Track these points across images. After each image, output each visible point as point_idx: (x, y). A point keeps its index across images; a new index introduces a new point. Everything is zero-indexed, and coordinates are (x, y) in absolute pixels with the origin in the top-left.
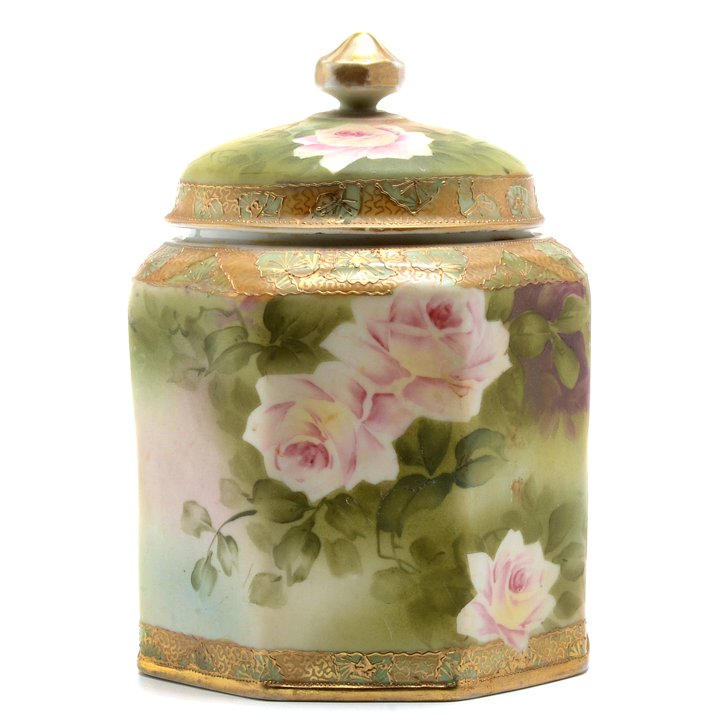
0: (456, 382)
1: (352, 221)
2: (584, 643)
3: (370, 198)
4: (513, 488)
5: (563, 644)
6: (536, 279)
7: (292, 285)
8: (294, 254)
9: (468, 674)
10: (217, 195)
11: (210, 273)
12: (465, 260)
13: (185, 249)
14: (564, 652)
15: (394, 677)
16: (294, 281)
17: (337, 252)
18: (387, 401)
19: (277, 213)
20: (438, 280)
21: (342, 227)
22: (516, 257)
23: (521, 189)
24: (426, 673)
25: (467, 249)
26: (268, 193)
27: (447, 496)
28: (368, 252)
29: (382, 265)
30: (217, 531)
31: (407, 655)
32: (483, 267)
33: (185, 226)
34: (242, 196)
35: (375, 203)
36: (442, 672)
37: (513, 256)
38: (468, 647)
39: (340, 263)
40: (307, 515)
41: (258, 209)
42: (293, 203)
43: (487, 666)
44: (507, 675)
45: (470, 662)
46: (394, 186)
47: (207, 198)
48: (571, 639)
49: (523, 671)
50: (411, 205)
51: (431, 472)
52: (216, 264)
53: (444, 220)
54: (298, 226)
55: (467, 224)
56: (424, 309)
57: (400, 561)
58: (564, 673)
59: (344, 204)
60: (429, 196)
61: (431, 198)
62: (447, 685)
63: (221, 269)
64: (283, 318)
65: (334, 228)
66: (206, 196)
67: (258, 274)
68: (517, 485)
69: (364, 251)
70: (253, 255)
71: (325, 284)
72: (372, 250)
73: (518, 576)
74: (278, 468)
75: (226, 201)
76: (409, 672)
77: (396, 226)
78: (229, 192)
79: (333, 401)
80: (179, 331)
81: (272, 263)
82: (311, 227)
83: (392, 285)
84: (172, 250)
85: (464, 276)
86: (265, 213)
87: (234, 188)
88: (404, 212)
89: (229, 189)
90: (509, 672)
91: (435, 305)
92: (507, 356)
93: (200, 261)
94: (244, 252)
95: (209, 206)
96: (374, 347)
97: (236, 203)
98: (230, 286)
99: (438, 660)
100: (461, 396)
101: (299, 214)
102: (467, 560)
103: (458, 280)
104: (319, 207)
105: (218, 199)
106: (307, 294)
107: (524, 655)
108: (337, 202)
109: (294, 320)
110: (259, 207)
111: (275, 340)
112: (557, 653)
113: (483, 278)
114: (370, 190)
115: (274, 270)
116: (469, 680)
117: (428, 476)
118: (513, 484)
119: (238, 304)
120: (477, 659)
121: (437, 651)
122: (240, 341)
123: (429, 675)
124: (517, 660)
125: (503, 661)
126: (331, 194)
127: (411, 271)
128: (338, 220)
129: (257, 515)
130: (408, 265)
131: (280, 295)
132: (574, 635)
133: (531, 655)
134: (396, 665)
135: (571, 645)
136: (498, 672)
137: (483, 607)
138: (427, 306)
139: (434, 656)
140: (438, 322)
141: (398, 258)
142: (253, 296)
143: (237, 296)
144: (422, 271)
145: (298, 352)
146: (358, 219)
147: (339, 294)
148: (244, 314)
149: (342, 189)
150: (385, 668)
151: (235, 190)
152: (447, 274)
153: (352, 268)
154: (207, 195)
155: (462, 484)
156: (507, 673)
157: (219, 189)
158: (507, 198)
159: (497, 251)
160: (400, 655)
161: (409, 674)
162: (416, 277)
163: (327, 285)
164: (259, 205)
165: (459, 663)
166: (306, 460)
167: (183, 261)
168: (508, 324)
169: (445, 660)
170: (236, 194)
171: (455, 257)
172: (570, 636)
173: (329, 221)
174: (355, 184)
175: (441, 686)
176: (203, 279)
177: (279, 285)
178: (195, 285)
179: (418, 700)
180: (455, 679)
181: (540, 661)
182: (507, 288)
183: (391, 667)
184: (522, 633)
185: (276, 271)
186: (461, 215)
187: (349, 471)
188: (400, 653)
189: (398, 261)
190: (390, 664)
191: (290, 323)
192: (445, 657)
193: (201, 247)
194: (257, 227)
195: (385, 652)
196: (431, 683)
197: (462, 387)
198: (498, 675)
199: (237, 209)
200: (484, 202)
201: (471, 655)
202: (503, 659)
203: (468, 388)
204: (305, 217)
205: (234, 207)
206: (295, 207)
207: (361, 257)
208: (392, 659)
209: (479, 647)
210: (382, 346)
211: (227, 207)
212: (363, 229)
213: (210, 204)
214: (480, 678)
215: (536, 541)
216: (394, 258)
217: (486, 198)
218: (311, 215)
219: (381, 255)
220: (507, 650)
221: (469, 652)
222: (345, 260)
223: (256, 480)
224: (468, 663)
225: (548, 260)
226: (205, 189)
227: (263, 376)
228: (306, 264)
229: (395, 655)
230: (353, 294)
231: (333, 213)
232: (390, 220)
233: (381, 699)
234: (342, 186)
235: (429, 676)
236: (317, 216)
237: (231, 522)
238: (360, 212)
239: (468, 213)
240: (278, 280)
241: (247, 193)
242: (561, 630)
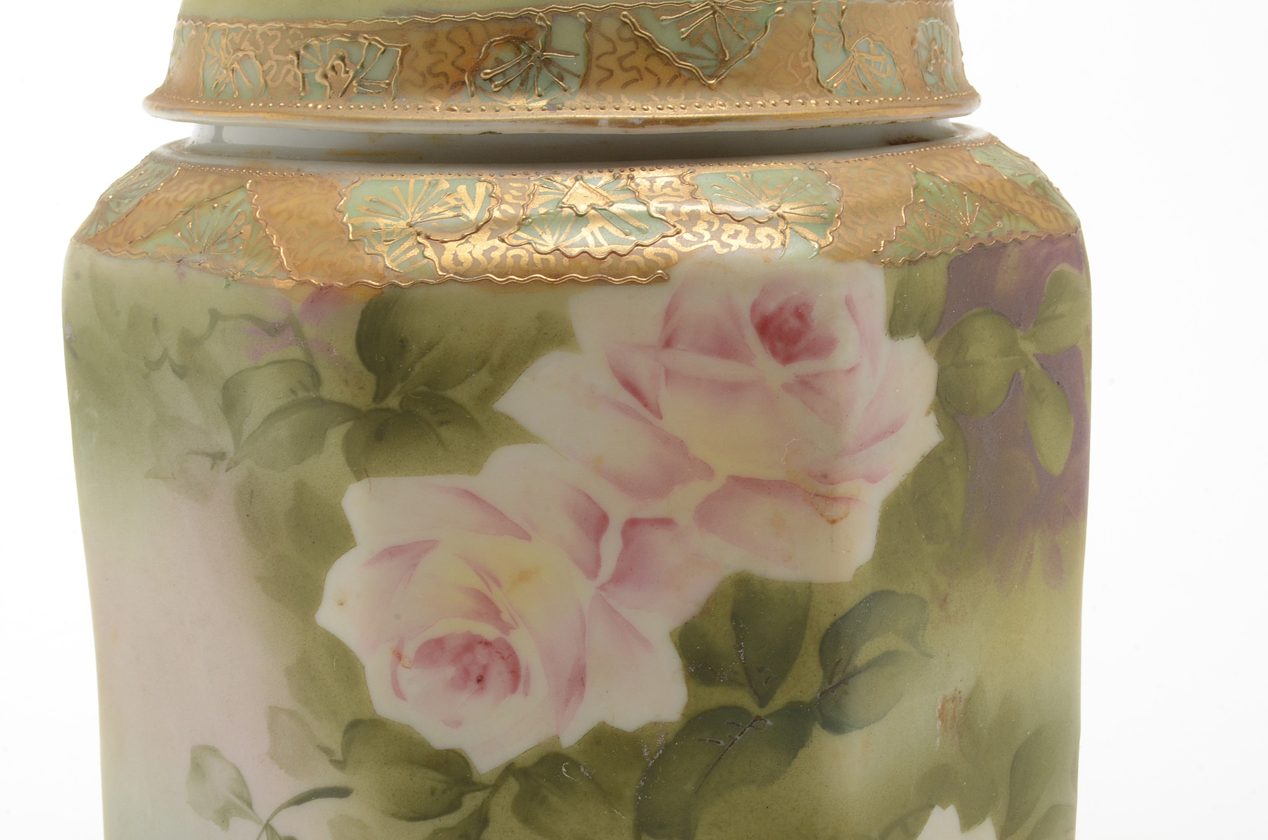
0: (823, 489)
1: (568, 103)
3: (607, 47)
4: (942, 716)
6: (990, 235)
7: (426, 261)
8: (430, 183)
10: (251, 45)
11: (233, 228)
12: (835, 194)
13: (183, 169)
16: (429, 252)
17: (532, 178)
18: (658, 538)
19: (389, 84)
20: (777, 244)
21: (543, 117)
22: (945, 183)
23: (940, 26)
25: (834, 165)
26: (365, 38)
27: (799, 755)
28: (605, 177)
29: (641, 208)
30: (264, 821)
32: (876, 209)
33: (181, 118)
34: (307, 47)
35: (621, 60)
37: (937, 180)
39: (541, 205)
40: (471, 802)
41: (343, 75)
42: (425, 60)
46: (664, 17)
47: (229, 53)
50: (705, 63)
51: (763, 699)
52: (246, 207)
53: (783, 99)
54: (437, 116)
55: (835, 108)
56: (746, 314)
59: (548, 62)
60: (746, 41)
61: (752, 46)
63: (257, 220)
64: (403, 344)
65: (524, 121)
66: (227, 46)
67: (344, 232)
68: (950, 706)
69: (596, 175)
70: (333, 187)
71: (504, 256)
72: (616, 171)
74: (399, 693)
75: (270, 59)
77: (670, 114)
78: (276, 37)
79: (527, 537)
80: (167, 364)
81: (377, 206)
82: (469, 118)
83: (667, 257)
84: (156, 172)
85: (836, 234)
86: (360, 85)
87: (289, 28)
88: (690, 79)
89: (277, 29)
91: (771, 306)
92: (932, 419)
93: (212, 200)
94: (311, 179)
95: (233, 70)
96: (625, 410)
97: (292, 62)
98: (278, 262)
100: (833, 522)
101: (440, 87)
103: (823, 243)
104: (489, 71)
105: (252, 54)
106: (462, 282)
108: (530, 56)
109: (431, 347)
110: (347, 72)
111: (386, 394)
113: (880, 236)
114: (609, 27)
115: (382, 222)
117: (753, 708)
118: (943, 706)
119: (297, 307)
122: (302, 394)
126: (517, 38)
127: (711, 224)
128: (535, 101)
129: (352, 799)
130: (704, 208)
131: (397, 286)
138: (754, 308)
140: (779, 346)
141: (678, 190)
142: (331, 286)
143: (293, 287)
144: (739, 221)
145: (442, 423)
146: (580, 99)
147: (539, 281)
148: (310, 331)
149: (541, 26)
151: (291, 32)
152: (797, 228)
153: (568, 219)
154: (230, 46)
155: (836, 726)
157: (255, 31)
158: (915, 47)
159: (901, 168)
162: (724, 238)
163: (510, 261)
164: (345, 65)
166: (466, 674)
167: (175, 200)
168: (935, 343)
170: (293, 42)
171: (812, 186)
173: (512, 103)
174: (571, 14)
176: (215, 243)
177: (393, 261)
178: (198, 258)
182: (932, 258)
185: (386, 225)
186: (819, 88)
187: (567, 701)
189: (679, 200)
191: (423, 354)
193: (217, 166)
194: (341, 119)
197: (835, 499)
199: (295, 75)
200: (869, 57)
203: (849, 500)
204: (454, 93)
205: (289, 71)
206: (429, 70)
207: (589, 189)
210: (646, 405)
211: (273, 72)
212: (593, 122)
213: (236, 66)
216: (667, 190)
217: (872, 46)
218: (469, 89)
219: (638, 185)
222: (552, 197)
223: (348, 718)
225: (1008, 187)
226: (224, 32)
227: (359, 479)
228: (456, 207)
230: (573, 281)
231: (522, 84)
232: (656, 99)
234: (541, 19)
236: (484, 91)
237: (294, 808)
238: (584, 81)
239: (834, 81)
240: (392, 249)
241: (318, 40)
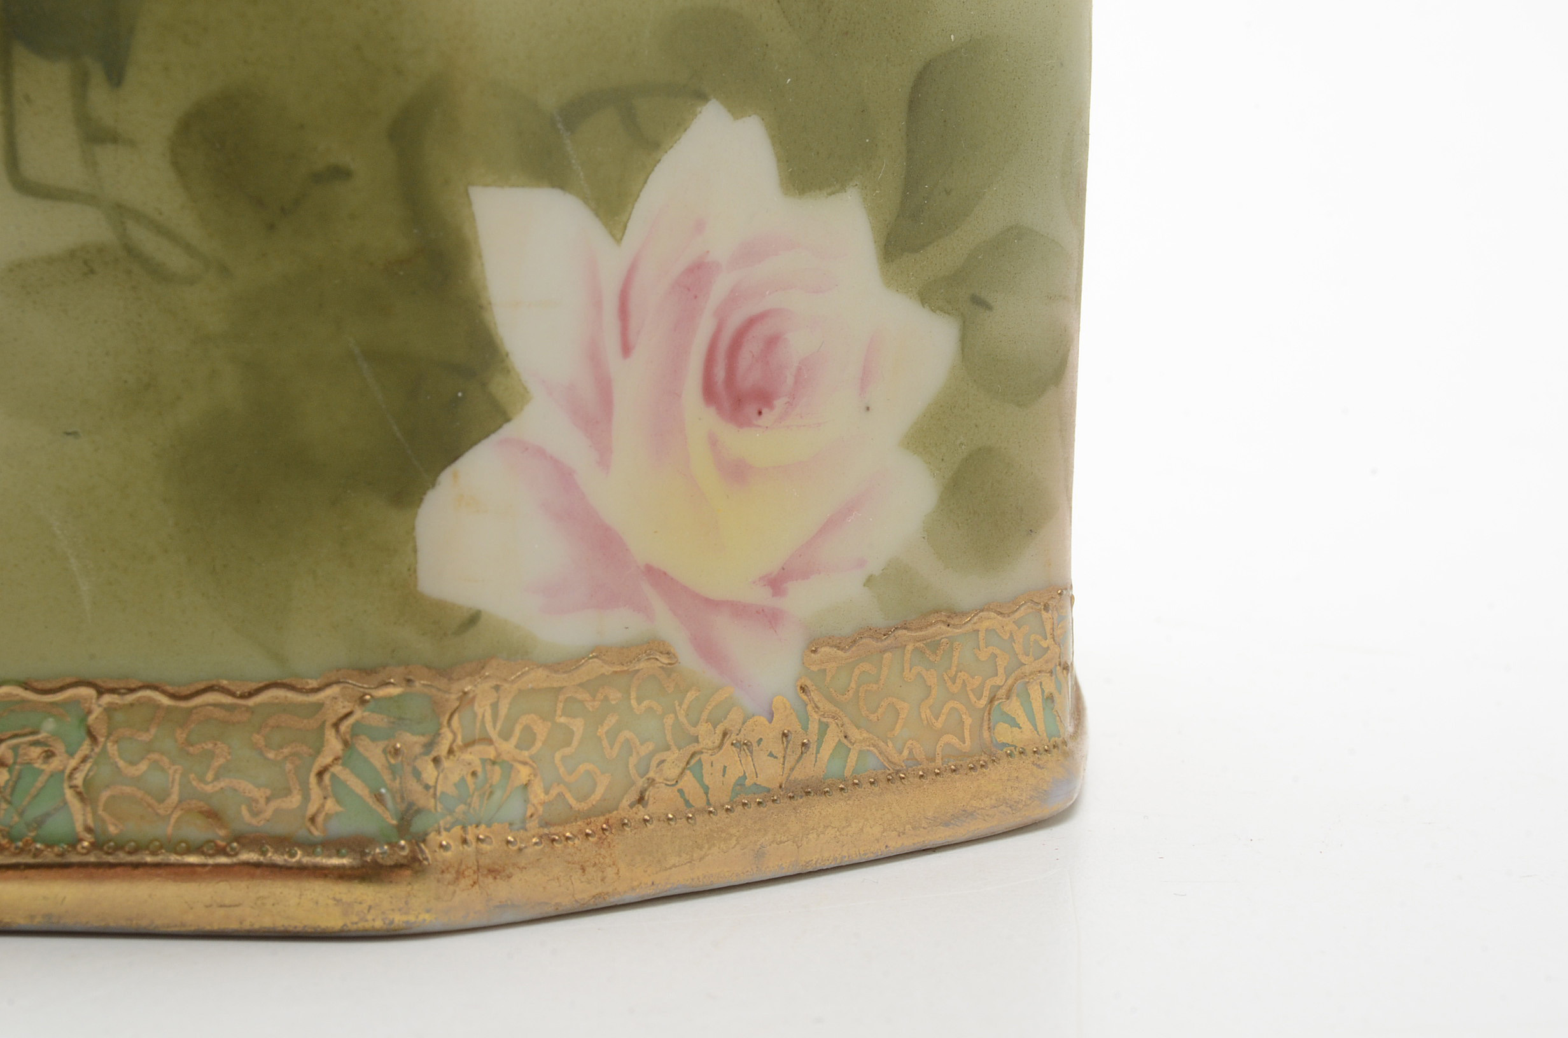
2: (1059, 689)
5: (964, 684)
9: (475, 800)
14: (968, 721)
15: (100, 812)
24: (259, 794)
31: (165, 701)
36: (338, 791)
38: (478, 667)
43: (583, 768)
44: (688, 813)
45: (490, 742)
48: (1002, 663)
49: (767, 797)
57: (120, 212)
58: (968, 814)
62: (363, 854)
73: (751, 349)
76: (176, 789)
90: (699, 802)
99: (322, 726)
102: (472, 217)
107: (779, 725)
112: (939, 725)
116: (482, 833)
120: (528, 729)
121: (313, 684)
123: (274, 805)
124: (744, 746)
125: (668, 748)
132: (1018, 648)
133: (814, 727)
134: (112, 748)
135: (1003, 691)
136: (641, 800)
137: (564, 476)
139: (301, 705)
150: (55, 764)
156: (687, 802)
160: (130, 698)
161: (174, 798)
165: (429, 746)
169: (356, 730)
172: (998, 652)
175: (335, 861)
179: (216, 927)
180: (409, 823)
181: (853, 756)
183: (84, 760)
184: (771, 618)
188: (132, 690)
190: (80, 744)
192: (358, 714)
195: (49, 686)
196: (284, 843)
198: (642, 813)
201: (495, 706)
202: (669, 737)
208: (91, 719)
209: (541, 673)
214: (547, 824)
215: (843, 188)
220: (691, 696)
221: (481, 690)
224: (477, 748)
229: (107, 699)
233: (32, 917)
235: (277, 811)
242: (956, 621)
